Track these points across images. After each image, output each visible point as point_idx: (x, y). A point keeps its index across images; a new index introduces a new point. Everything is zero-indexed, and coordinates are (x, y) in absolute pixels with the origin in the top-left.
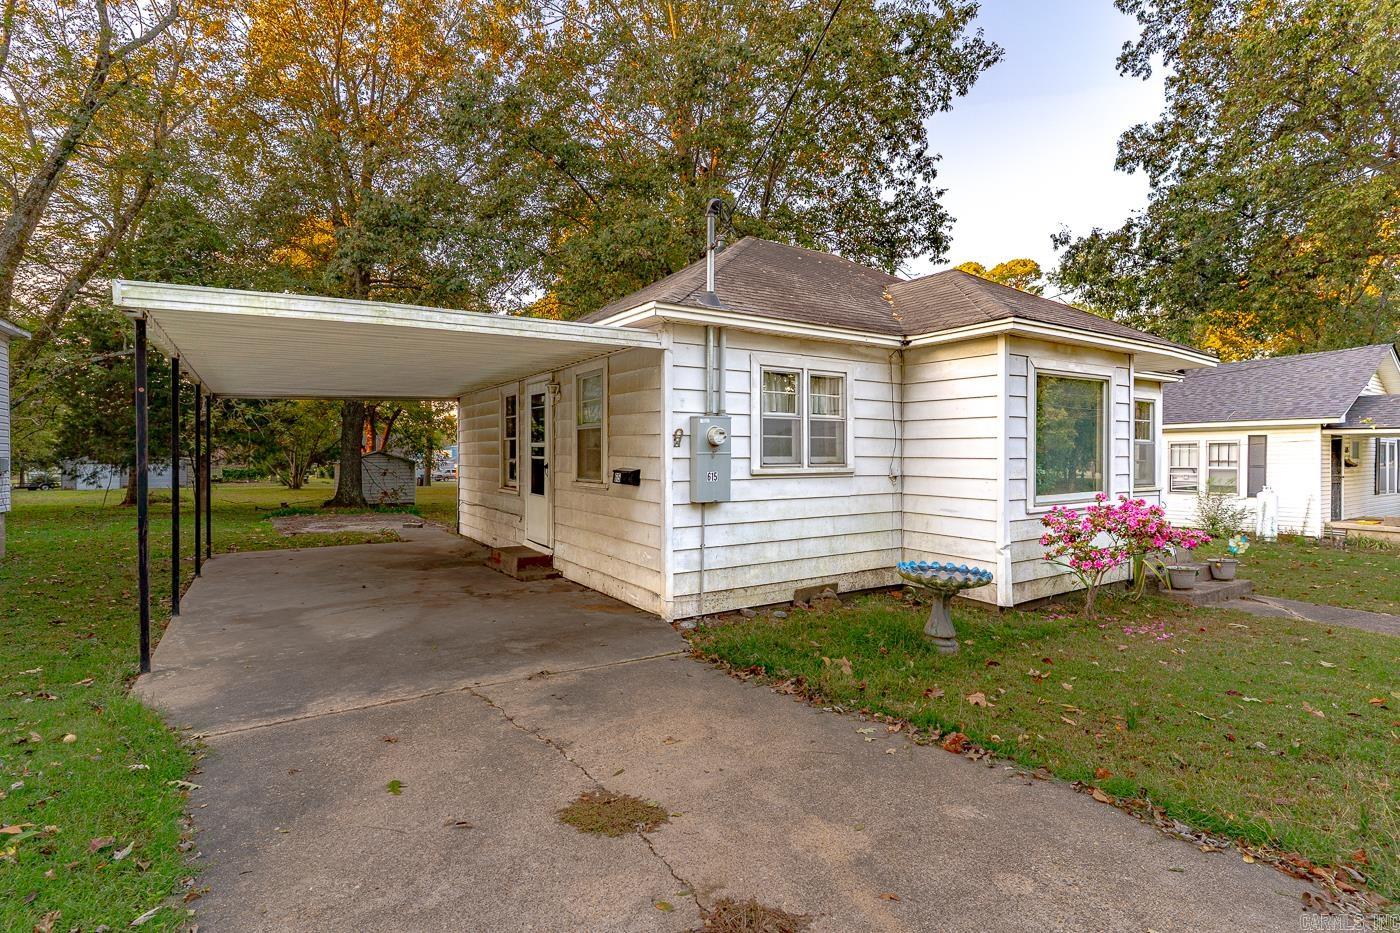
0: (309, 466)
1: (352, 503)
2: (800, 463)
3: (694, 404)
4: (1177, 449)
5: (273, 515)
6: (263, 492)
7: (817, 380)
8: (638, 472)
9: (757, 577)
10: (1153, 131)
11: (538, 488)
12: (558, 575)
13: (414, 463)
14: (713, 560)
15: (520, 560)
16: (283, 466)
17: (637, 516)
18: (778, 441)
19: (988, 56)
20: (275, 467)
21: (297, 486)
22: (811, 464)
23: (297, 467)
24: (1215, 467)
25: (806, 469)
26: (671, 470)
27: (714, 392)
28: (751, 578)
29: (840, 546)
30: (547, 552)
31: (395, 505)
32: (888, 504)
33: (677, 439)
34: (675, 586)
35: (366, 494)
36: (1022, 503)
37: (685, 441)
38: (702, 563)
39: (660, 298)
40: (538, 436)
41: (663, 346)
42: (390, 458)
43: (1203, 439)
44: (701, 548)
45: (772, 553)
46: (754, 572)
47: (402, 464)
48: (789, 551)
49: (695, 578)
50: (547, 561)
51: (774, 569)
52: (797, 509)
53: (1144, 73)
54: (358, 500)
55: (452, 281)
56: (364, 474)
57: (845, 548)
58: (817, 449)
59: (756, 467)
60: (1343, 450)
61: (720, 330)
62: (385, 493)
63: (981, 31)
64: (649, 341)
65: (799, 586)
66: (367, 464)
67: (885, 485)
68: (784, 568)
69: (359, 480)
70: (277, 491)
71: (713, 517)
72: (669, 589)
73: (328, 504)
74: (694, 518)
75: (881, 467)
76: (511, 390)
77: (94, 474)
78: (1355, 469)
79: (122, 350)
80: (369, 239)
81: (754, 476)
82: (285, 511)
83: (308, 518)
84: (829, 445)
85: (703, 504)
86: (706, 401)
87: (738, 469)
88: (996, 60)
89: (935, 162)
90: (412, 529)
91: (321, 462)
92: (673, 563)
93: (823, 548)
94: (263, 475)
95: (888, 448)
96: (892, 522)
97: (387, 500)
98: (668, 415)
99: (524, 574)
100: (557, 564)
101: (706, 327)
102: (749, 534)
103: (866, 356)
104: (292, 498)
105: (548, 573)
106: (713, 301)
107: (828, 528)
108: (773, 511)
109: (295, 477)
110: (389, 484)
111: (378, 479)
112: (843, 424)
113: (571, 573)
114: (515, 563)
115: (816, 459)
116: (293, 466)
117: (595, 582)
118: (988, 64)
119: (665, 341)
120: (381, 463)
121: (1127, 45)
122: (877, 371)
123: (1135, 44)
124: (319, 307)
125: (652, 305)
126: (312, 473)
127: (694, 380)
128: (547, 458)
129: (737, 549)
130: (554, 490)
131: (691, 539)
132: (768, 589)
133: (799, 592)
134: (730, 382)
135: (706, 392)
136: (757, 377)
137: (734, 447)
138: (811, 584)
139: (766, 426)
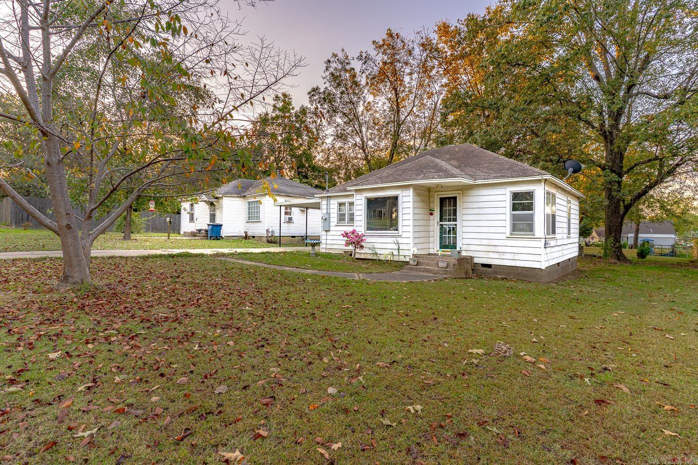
22: (348, 223)
25: (346, 224)
38: (326, 242)
44: (326, 239)
46: (336, 246)
49: (325, 245)
59: (336, 223)
61: (329, 197)
65: (345, 250)
68: (342, 246)
71: (328, 233)
74: (325, 233)
81: (336, 225)
86: (327, 211)
87: (332, 224)
106: (327, 192)
119: (320, 200)
129: (333, 240)
133: (344, 252)
134: (331, 206)
135: (327, 209)
136: (336, 205)
137: (332, 220)
138: (348, 250)
139: (340, 215)
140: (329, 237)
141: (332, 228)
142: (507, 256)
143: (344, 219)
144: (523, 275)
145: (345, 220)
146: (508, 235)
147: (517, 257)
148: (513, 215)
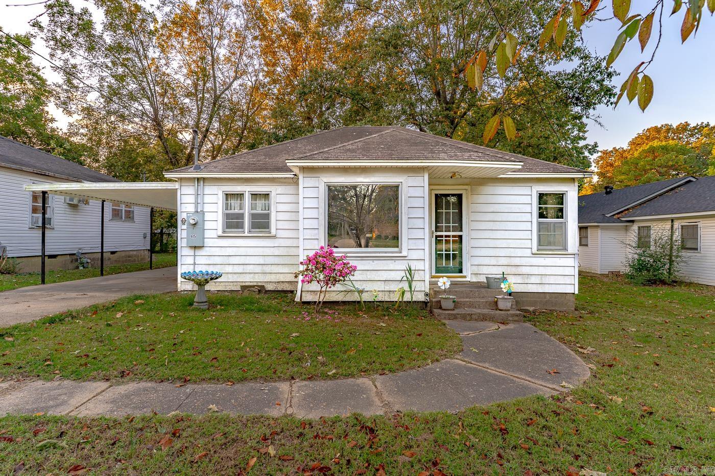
2: (243, 232)
3: (191, 208)
7: (255, 196)
18: (233, 223)
22: (250, 232)
25: (246, 234)
27: (199, 203)
29: (267, 269)
33: (183, 222)
41: (177, 188)
44: (195, 264)
45: (229, 269)
51: (230, 276)
52: (242, 251)
57: (271, 270)
58: (253, 226)
59: (220, 233)
61: (204, 179)
65: (244, 284)
68: (235, 276)
71: (198, 252)
74: (191, 252)
81: (220, 237)
84: (261, 223)
85: (195, 247)
86: (196, 207)
87: (208, 234)
92: (181, 269)
93: (258, 269)
98: (179, 213)
101: (198, 179)
102: (218, 261)
103: (285, 183)
107: (261, 260)
108: (229, 251)
112: (269, 214)
115: (252, 230)
119: (178, 185)
127: (191, 199)
129: (212, 266)
131: (191, 260)
132: (227, 284)
133: (242, 287)
134: (207, 199)
135: (197, 203)
136: (221, 196)
137: (208, 225)
138: (251, 284)
139: (228, 216)
140: (199, 260)
141: (208, 242)
142: (533, 280)
143: (240, 226)
144: (552, 303)
145: (242, 227)
146: (535, 250)
147: (546, 280)
148: (539, 224)
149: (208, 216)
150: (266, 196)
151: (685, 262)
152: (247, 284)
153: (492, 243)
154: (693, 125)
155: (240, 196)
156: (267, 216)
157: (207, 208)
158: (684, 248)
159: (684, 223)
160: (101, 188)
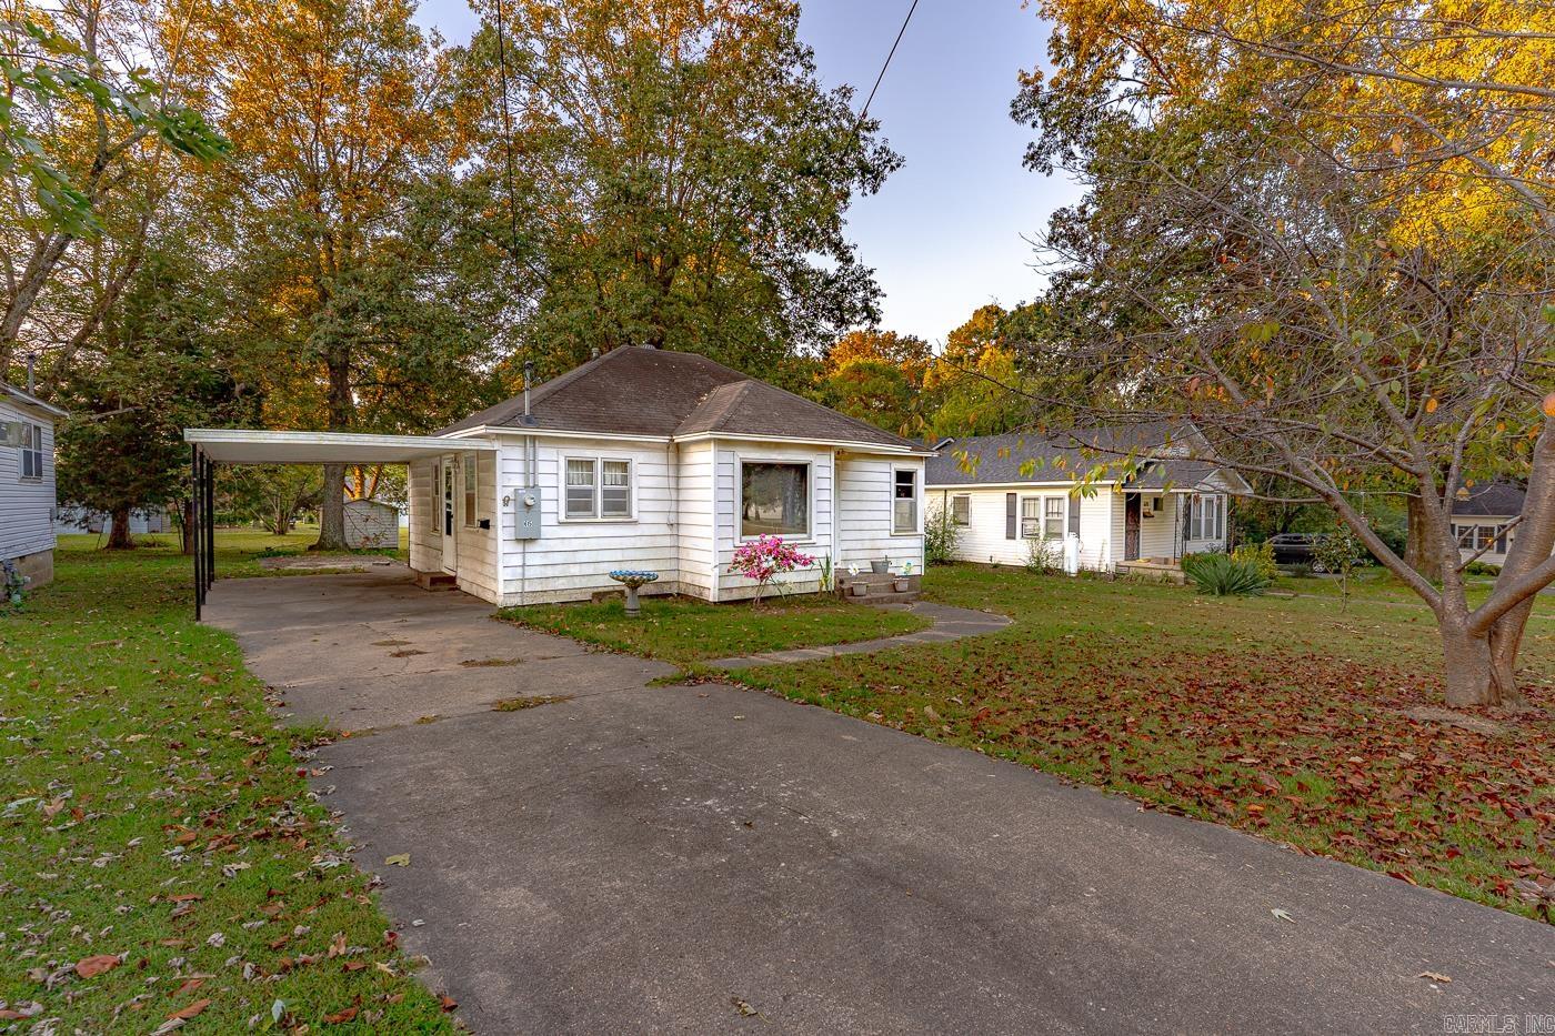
0: (296, 510)
1: (335, 547)
2: (595, 516)
3: (518, 482)
4: (1027, 502)
5: (259, 557)
6: (245, 537)
7: (608, 465)
8: (488, 521)
9: (563, 584)
10: (1077, 213)
11: (449, 532)
12: (458, 588)
13: (396, 510)
14: (530, 573)
15: (432, 579)
16: (268, 512)
17: (489, 548)
18: (579, 503)
19: (891, 161)
20: (258, 511)
21: (282, 532)
22: (604, 516)
23: (282, 511)
24: (1050, 517)
25: (599, 519)
26: (503, 519)
27: (530, 473)
28: (560, 585)
30: (453, 574)
31: (378, 549)
32: (667, 541)
33: (506, 502)
34: (505, 587)
35: (349, 540)
36: (731, 541)
37: (511, 504)
38: (524, 574)
39: (488, 422)
40: (449, 496)
41: (495, 448)
42: (373, 504)
43: (1042, 494)
44: (524, 565)
45: (575, 570)
46: (561, 581)
47: (384, 510)
48: (589, 570)
49: (520, 583)
50: (452, 580)
51: (576, 580)
52: (593, 544)
53: (1047, 171)
54: (341, 544)
55: (413, 359)
56: (347, 520)
58: (607, 507)
59: (562, 518)
60: (1142, 504)
61: (534, 438)
62: (367, 538)
63: (886, 140)
64: (485, 445)
65: (596, 590)
66: (348, 511)
67: (666, 530)
68: (584, 580)
69: (342, 525)
70: (261, 537)
71: (530, 547)
72: (501, 589)
73: (311, 548)
74: (519, 548)
75: (662, 518)
76: (436, 461)
77: (86, 519)
78: (1151, 519)
79: (118, 409)
80: (340, 324)
81: (561, 524)
82: (270, 553)
83: (292, 559)
84: (618, 503)
85: (525, 540)
86: (527, 479)
87: (545, 520)
88: (898, 165)
89: (852, 250)
90: (379, 567)
91: (307, 507)
92: (503, 574)
93: (614, 568)
94: (244, 520)
95: (666, 506)
96: (672, 553)
97: (370, 545)
98: (498, 488)
99: (433, 588)
100: (458, 582)
101: (525, 436)
102: (558, 558)
103: (648, 448)
104: (275, 542)
105: (451, 586)
106: (529, 421)
108: (575, 545)
109: (280, 522)
110: (372, 530)
111: (360, 525)
112: (629, 491)
113: (465, 587)
114: (429, 581)
115: (606, 513)
116: (278, 511)
117: (474, 590)
118: (892, 168)
119: (496, 445)
120: (365, 510)
121: (1031, 145)
122: (658, 457)
123: (1037, 144)
124: (287, 437)
125: (483, 426)
126: (299, 518)
127: (518, 467)
128: (452, 511)
129: (549, 567)
130: (456, 533)
131: (517, 560)
132: (572, 592)
133: (596, 594)
134: (542, 467)
135: (526, 474)
136: (563, 463)
137: (545, 506)
138: (606, 589)
139: (570, 493)
140: (532, 559)
141: (544, 532)
143: (590, 507)
145: (594, 509)
146: (893, 532)
148: (896, 502)
149: (545, 494)
150: (624, 466)
151: (961, 538)
152: (600, 590)
153: (858, 525)
154: (900, 337)
155: (590, 464)
156: (625, 494)
157: (542, 480)
158: (956, 523)
159: (956, 493)
160: (358, 444)
